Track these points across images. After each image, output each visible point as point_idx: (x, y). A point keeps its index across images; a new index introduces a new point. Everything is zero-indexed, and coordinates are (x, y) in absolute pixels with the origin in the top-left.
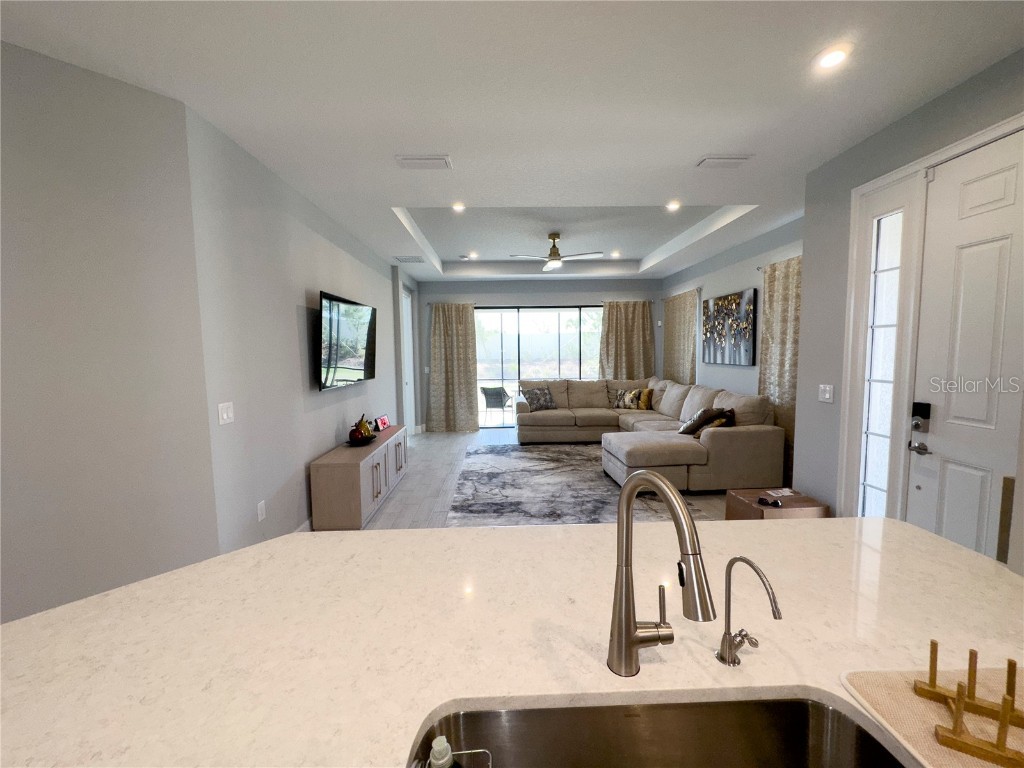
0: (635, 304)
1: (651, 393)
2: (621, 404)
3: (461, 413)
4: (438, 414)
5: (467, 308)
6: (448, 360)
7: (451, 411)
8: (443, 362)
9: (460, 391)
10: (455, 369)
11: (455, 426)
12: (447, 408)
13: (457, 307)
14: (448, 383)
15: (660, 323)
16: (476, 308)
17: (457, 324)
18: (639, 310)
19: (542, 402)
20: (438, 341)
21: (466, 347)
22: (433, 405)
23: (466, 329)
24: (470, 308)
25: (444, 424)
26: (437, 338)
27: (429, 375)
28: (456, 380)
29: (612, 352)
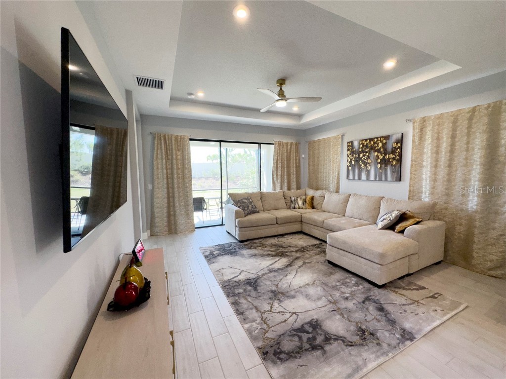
0: (291, 144)
1: (312, 198)
2: (297, 206)
3: (181, 220)
4: (161, 221)
5: (184, 138)
6: (170, 178)
7: (172, 218)
8: (165, 180)
9: (179, 202)
10: (176, 186)
11: (176, 229)
12: (169, 216)
13: (176, 138)
14: (170, 197)
15: (303, 156)
16: (191, 140)
17: (176, 150)
18: (294, 147)
19: (250, 208)
20: (160, 164)
21: (183, 169)
22: (156, 215)
23: (183, 155)
24: (187, 139)
25: (166, 228)
26: (159, 161)
27: (152, 191)
28: (176, 195)
29: (279, 173)
